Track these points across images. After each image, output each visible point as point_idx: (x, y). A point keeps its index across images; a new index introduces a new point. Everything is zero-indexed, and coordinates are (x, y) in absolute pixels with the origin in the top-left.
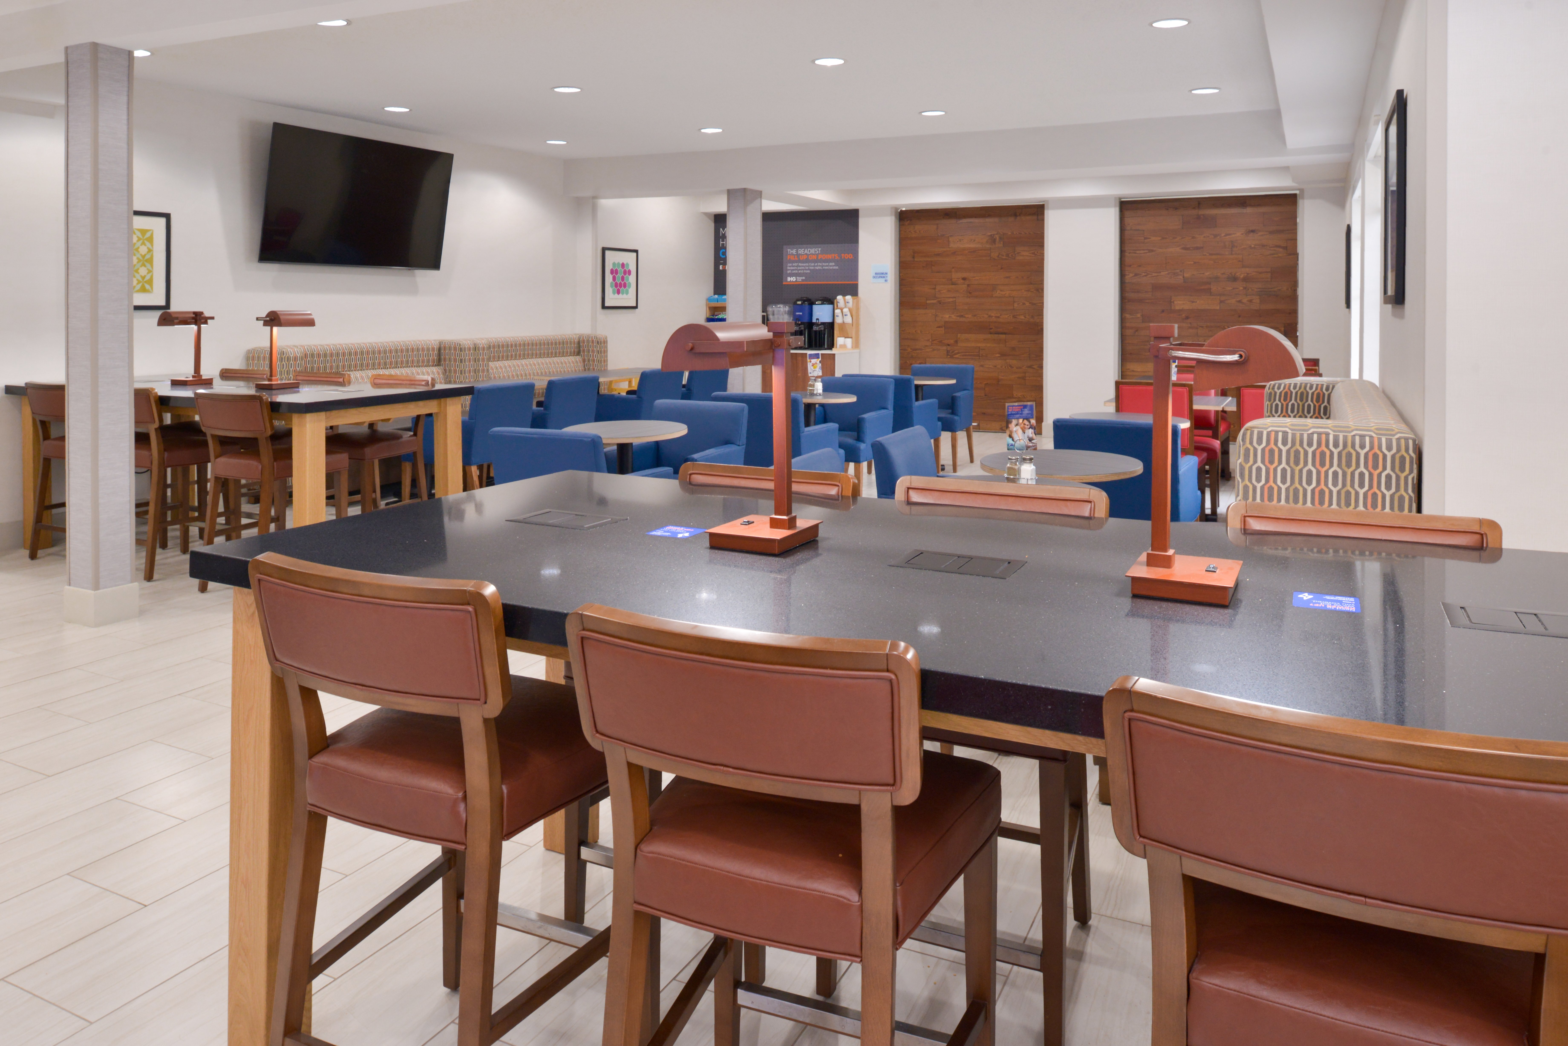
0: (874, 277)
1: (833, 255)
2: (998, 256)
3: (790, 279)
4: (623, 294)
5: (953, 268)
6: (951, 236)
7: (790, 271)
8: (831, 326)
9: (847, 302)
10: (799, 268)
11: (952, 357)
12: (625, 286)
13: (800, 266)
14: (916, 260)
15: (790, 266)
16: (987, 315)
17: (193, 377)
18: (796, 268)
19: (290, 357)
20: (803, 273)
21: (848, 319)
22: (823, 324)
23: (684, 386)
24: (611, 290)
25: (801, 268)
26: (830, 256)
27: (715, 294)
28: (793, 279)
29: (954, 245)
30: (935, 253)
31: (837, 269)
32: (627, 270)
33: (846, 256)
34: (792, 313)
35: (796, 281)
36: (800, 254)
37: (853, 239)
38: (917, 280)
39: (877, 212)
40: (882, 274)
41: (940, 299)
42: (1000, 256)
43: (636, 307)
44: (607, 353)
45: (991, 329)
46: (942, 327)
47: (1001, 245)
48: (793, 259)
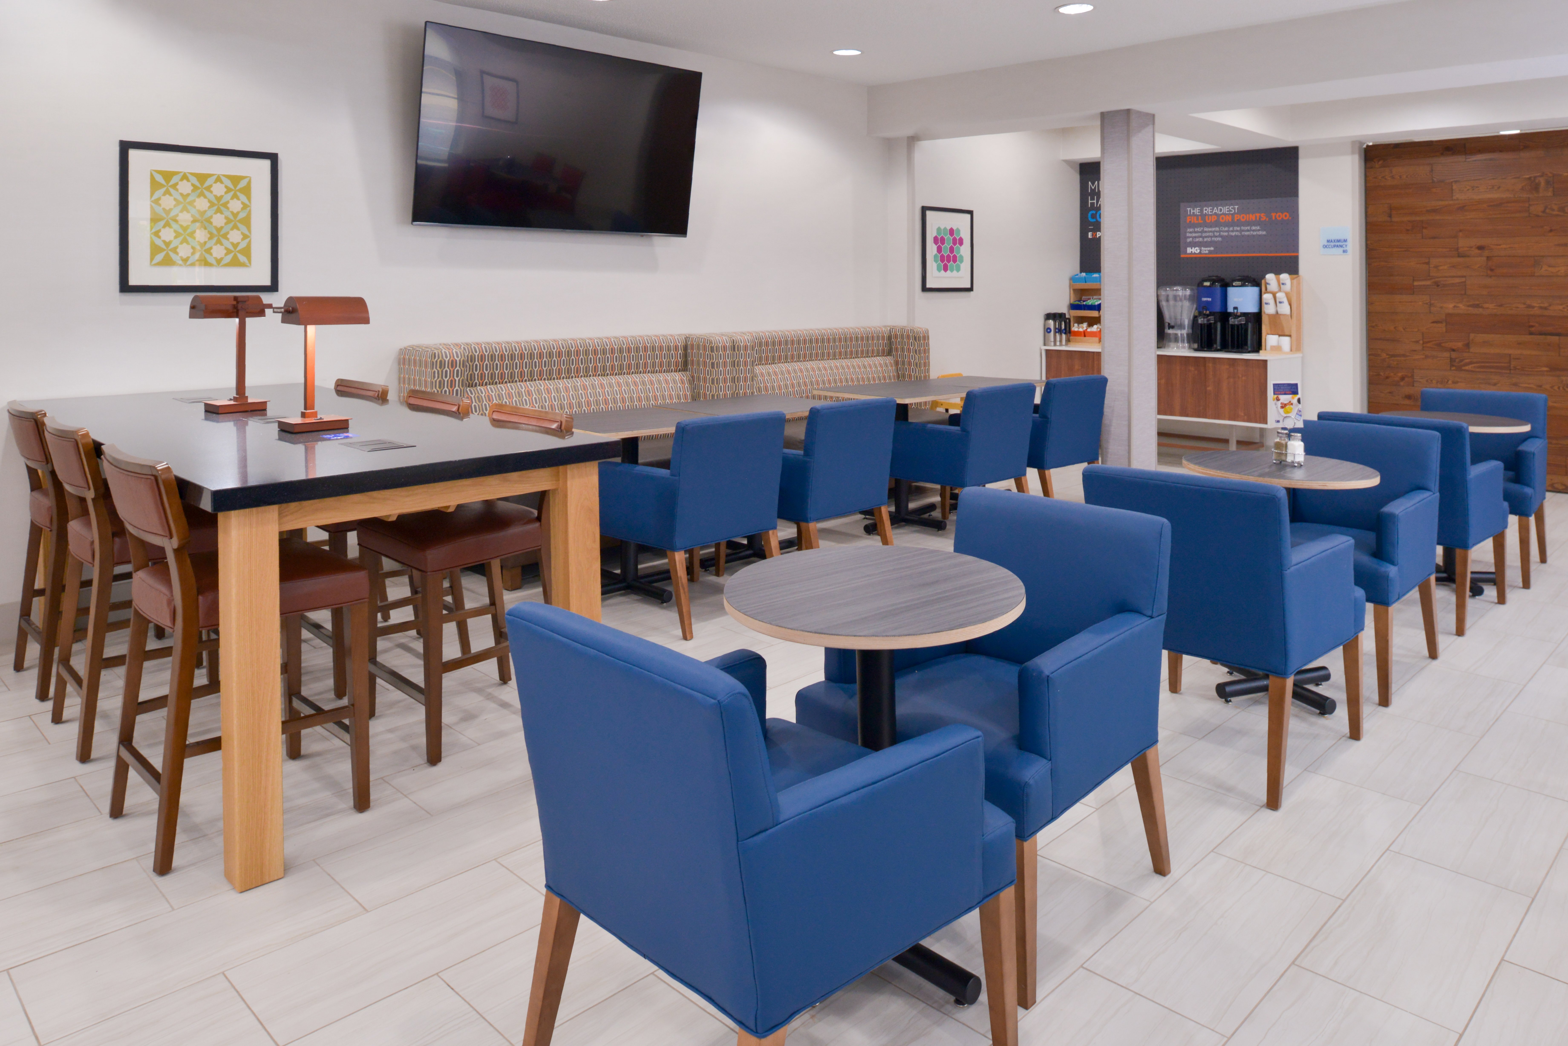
0: (1325, 247)
1: (1258, 215)
2: (1544, 212)
3: (1190, 250)
4: (952, 271)
5: (1461, 231)
6: (1456, 182)
7: (1191, 239)
8: (1257, 318)
9: (1283, 284)
10: (1204, 235)
11: (1459, 369)
12: (955, 261)
13: (1206, 232)
14: (1394, 219)
15: (1191, 233)
16: (1524, 304)
17: (235, 399)
18: (1199, 234)
19: (445, 361)
20: (1211, 242)
21: (1285, 309)
22: (1244, 314)
23: (1036, 408)
24: (935, 265)
25: (1208, 234)
26: (1252, 217)
27: (1081, 271)
28: (1196, 250)
29: (1461, 196)
30: (1428, 209)
31: (1265, 235)
32: (958, 238)
33: (1279, 216)
34: (1196, 299)
35: (1200, 253)
36: (1206, 215)
37: (1291, 190)
38: (1397, 250)
39: (1328, 149)
40: (1339, 241)
41: (1437, 279)
42: (1547, 211)
43: (970, 289)
44: (929, 352)
45: (1532, 326)
46: (1441, 322)
47: (1550, 194)
48: (1196, 222)
